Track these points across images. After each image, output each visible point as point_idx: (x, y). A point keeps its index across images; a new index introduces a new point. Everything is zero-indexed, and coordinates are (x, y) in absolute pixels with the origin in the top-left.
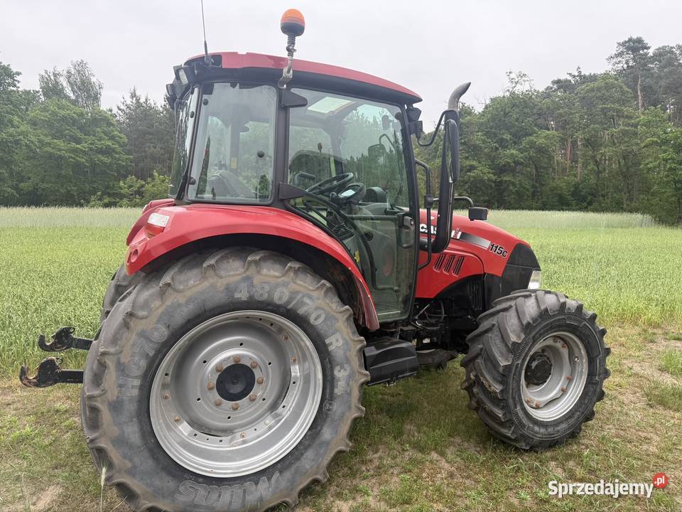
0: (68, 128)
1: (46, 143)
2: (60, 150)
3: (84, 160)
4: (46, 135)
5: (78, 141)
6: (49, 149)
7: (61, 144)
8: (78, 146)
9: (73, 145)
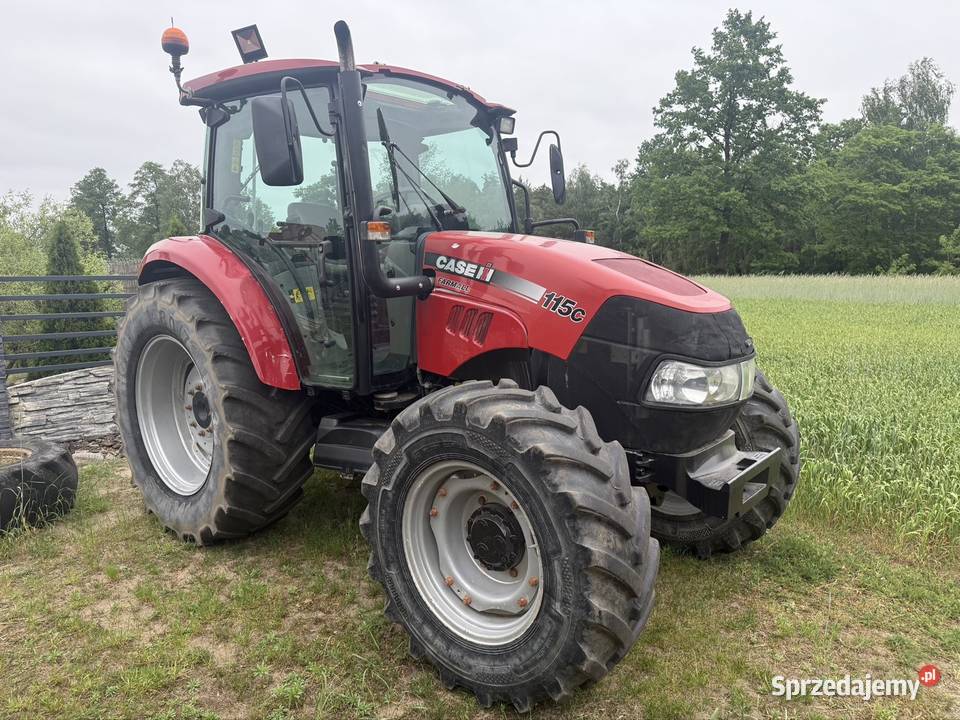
0: (884, 162)
1: (851, 189)
2: (867, 196)
3: (900, 208)
4: (852, 178)
5: (897, 179)
6: (851, 197)
7: (868, 187)
8: (895, 188)
9: (888, 186)
